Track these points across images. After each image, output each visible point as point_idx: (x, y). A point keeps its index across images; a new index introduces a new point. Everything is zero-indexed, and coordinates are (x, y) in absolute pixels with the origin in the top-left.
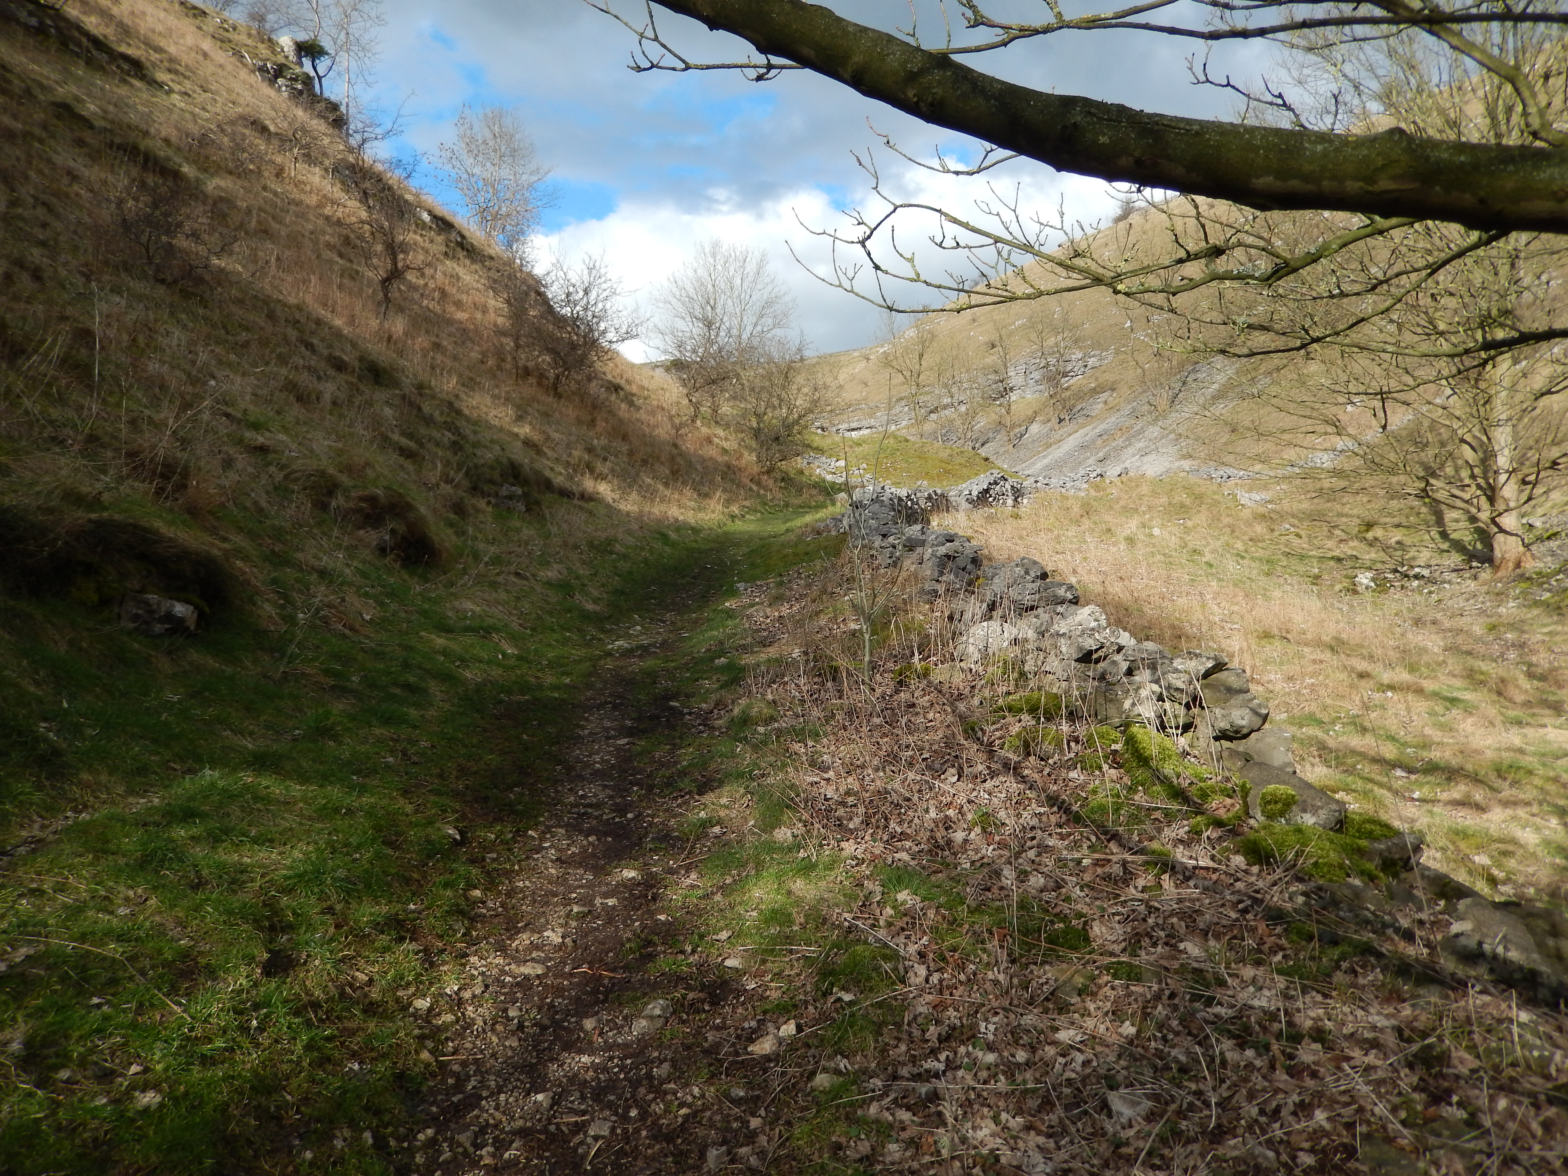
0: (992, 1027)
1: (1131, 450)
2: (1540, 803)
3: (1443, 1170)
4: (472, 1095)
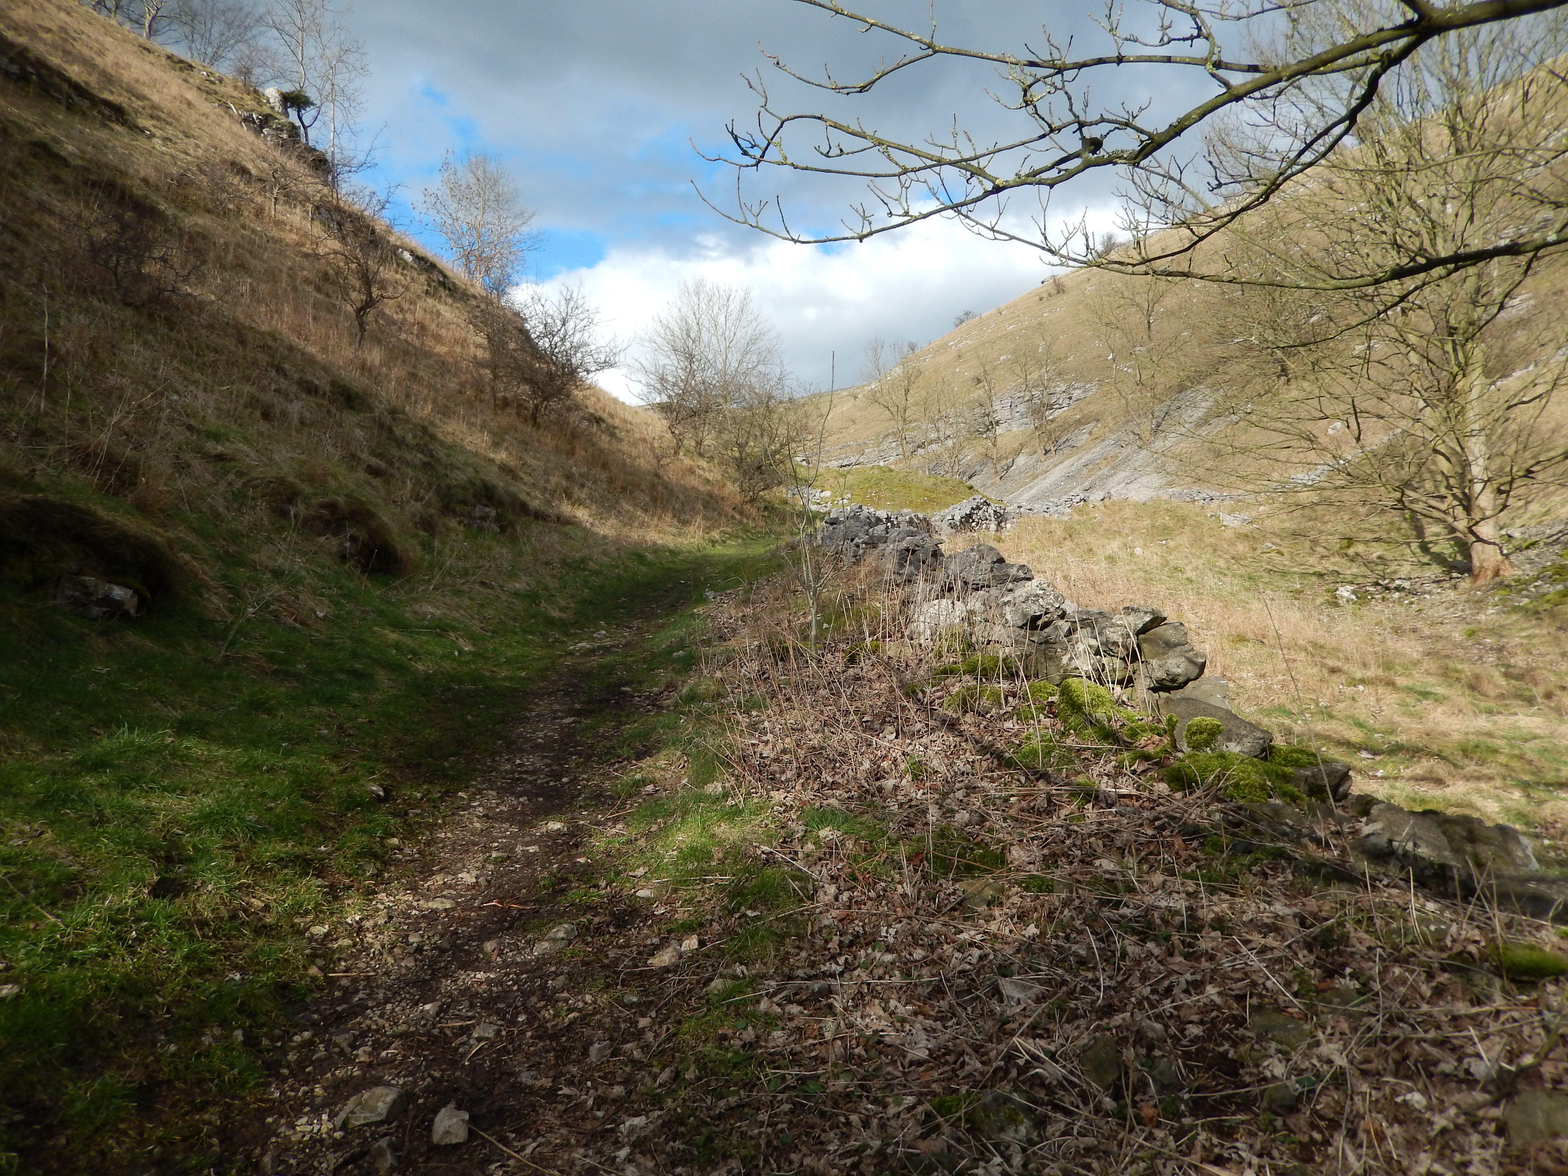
0: (892, 931)
1: (1116, 479)
2: (1504, 778)
3: (1329, 1031)
4: (357, 1005)
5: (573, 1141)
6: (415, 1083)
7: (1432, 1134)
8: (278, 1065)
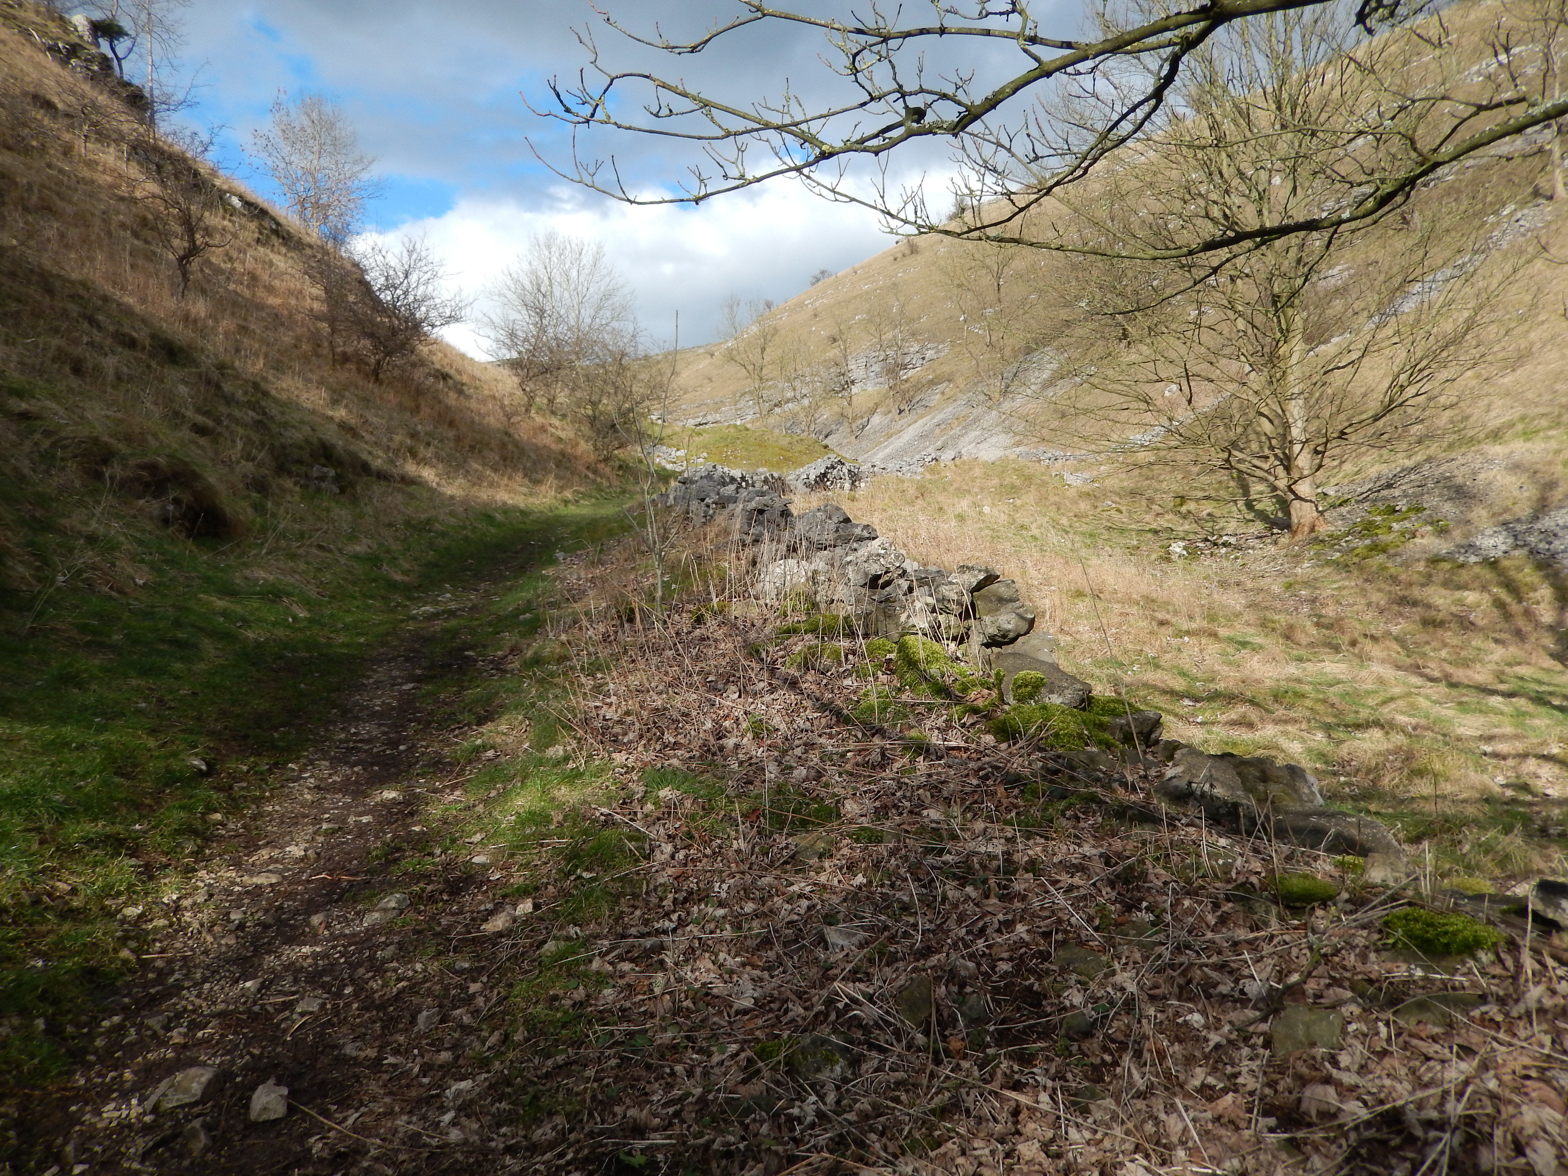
0: (725, 887)
1: (967, 439)
2: (1309, 721)
3: (1124, 961)
4: (172, 986)
5: (397, 1109)
6: (232, 1062)
7: (1207, 1050)
8: (85, 1051)
